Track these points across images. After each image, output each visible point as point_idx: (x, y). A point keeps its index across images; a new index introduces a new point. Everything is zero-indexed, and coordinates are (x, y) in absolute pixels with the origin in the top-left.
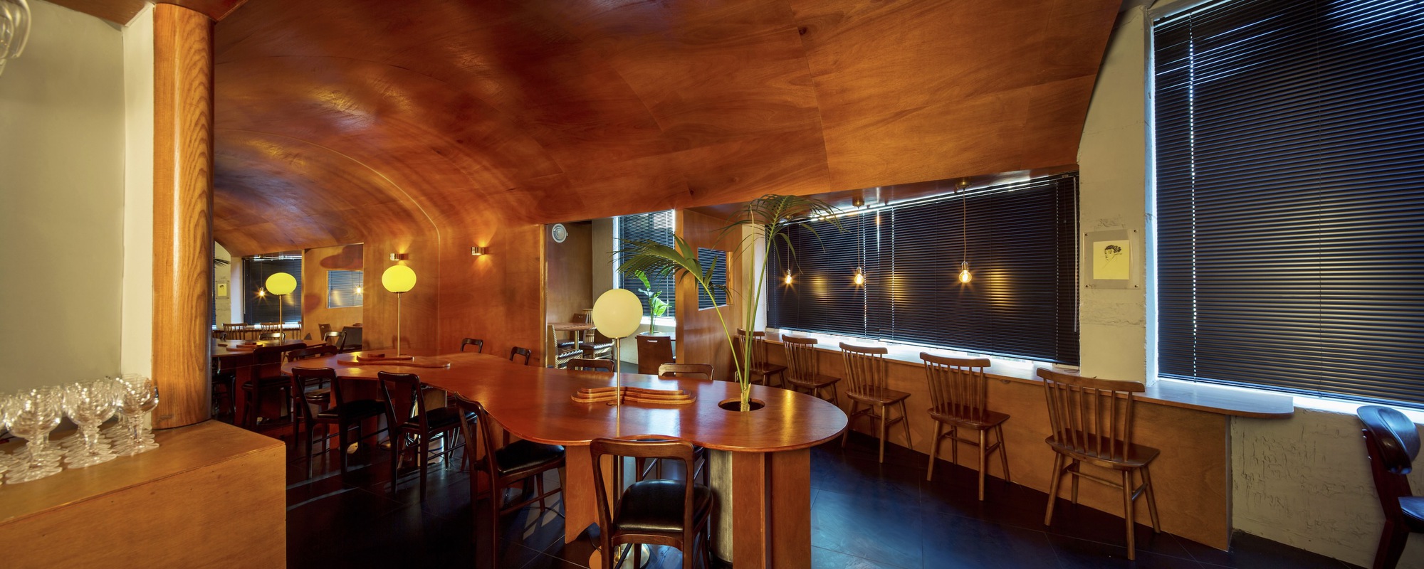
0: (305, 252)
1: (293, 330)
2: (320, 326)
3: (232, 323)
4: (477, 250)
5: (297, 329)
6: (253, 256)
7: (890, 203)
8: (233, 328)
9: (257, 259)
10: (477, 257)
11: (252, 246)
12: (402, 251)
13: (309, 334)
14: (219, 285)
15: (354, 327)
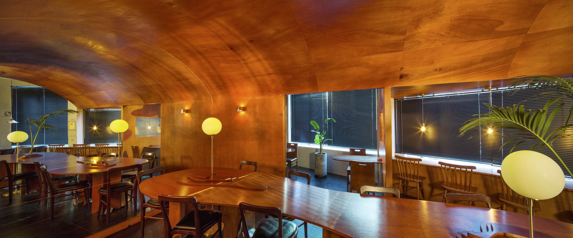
0: (123, 108)
1: (113, 147)
2: (132, 147)
3: (78, 144)
4: (240, 108)
5: (116, 147)
6: (90, 109)
7: (499, 89)
8: (77, 146)
9: (92, 110)
10: (239, 112)
11: (91, 103)
12: (187, 108)
13: (126, 151)
14: (70, 123)
15: (150, 147)
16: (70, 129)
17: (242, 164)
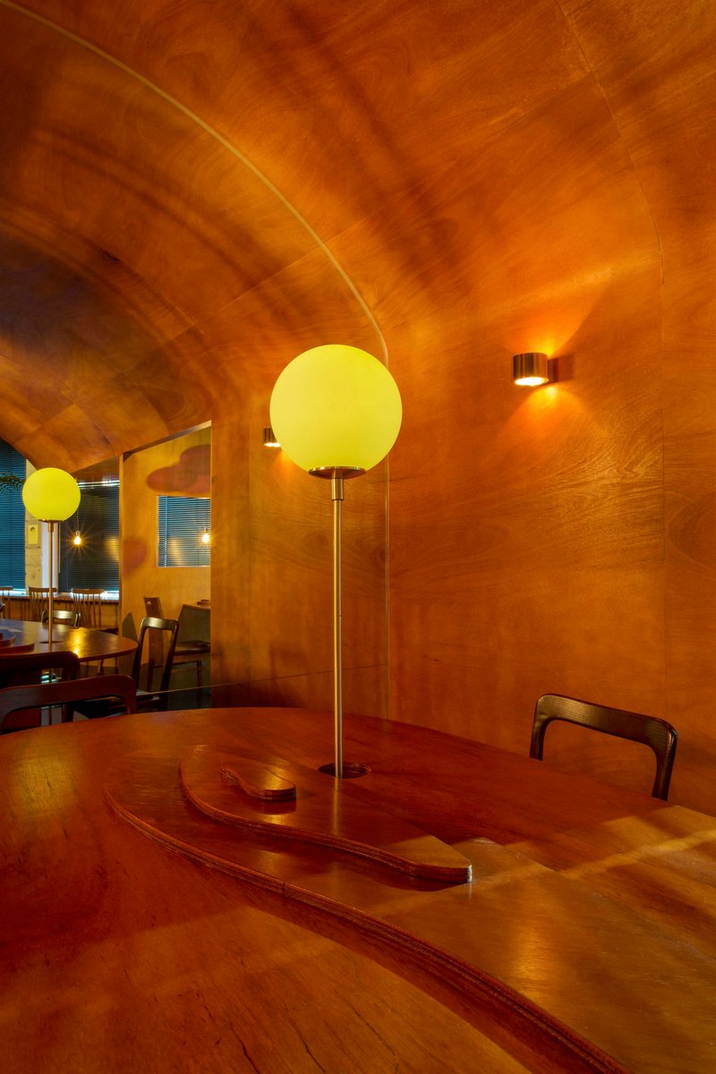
0: (124, 460)
2: (146, 600)
13: (130, 615)
14: (30, 527)
15: (199, 606)
16: (30, 543)
17: (545, 723)
